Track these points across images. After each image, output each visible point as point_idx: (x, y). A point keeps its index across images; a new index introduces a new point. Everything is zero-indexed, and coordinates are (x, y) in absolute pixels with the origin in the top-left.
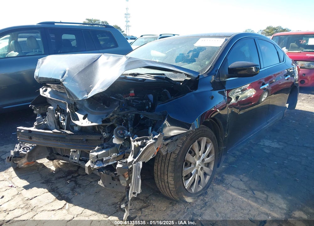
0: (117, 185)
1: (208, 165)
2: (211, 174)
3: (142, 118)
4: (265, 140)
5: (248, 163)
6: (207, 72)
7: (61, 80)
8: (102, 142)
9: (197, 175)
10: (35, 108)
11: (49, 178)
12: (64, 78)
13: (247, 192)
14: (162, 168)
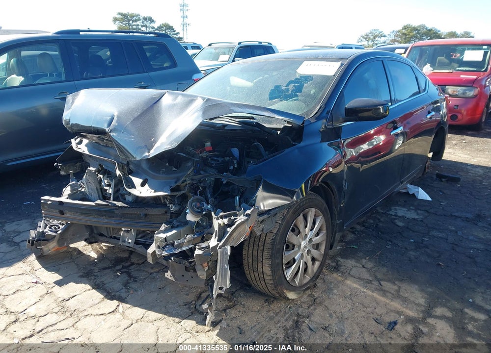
0: (192, 277)
1: (317, 247)
2: (321, 259)
3: (224, 183)
4: (397, 208)
5: (373, 242)
6: (315, 115)
7: (107, 130)
8: (168, 217)
9: (302, 261)
10: (63, 166)
11: (89, 269)
12: (111, 127)
13: (372, 283)
14: (255, 253)
